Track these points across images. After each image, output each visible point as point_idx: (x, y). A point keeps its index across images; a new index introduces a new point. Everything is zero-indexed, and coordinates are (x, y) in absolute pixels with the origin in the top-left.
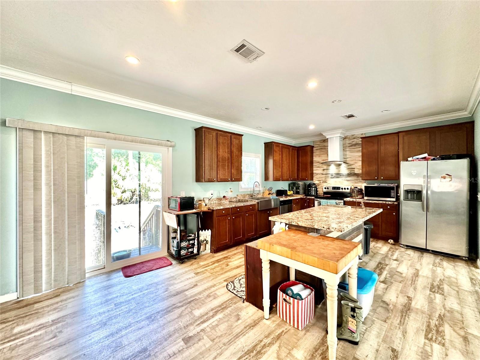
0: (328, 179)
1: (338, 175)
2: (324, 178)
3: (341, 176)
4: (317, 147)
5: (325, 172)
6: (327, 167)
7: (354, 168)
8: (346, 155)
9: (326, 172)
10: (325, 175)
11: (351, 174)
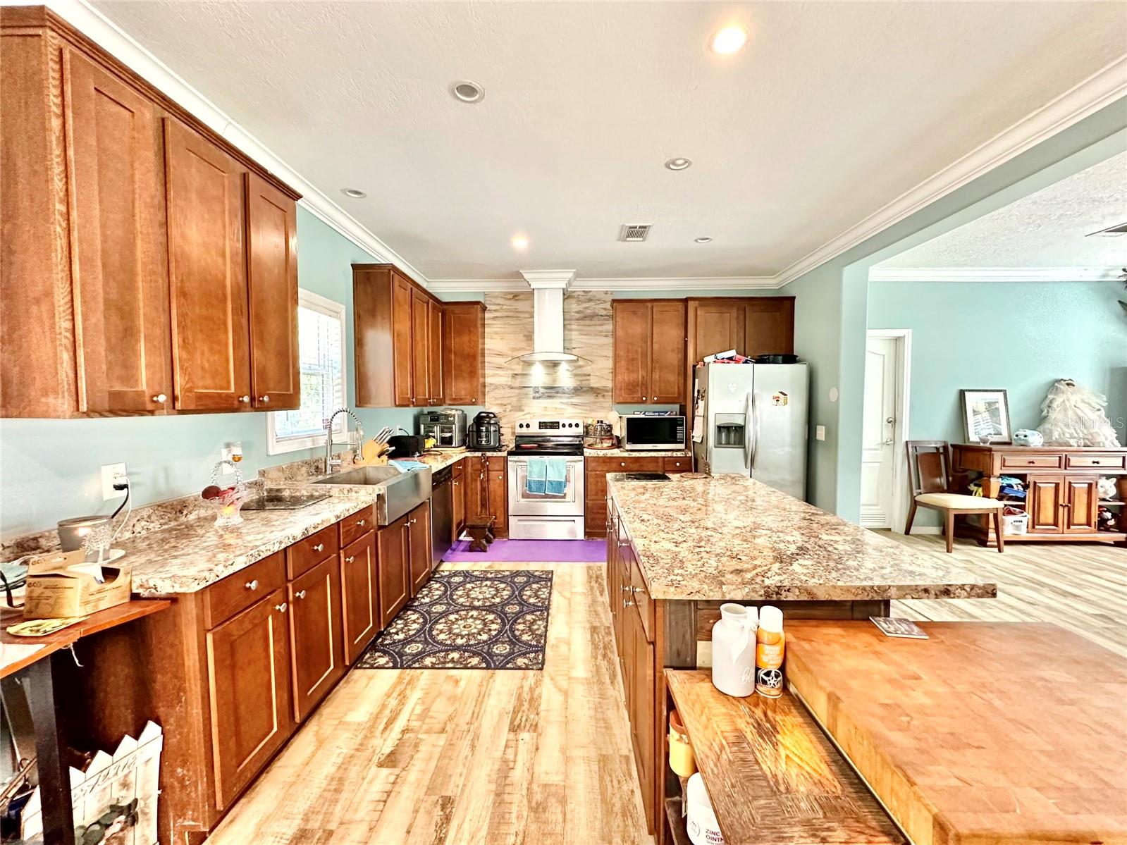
0: (525, 401)
1: (552, 391)
2: (515, 399)
3: (557, 393)
4: (495, 311)
5: (517, 383)
6: (523, 370)
8: (571, 340)
9: (521, 382)
10: (517, 391)
11: (581, 388)
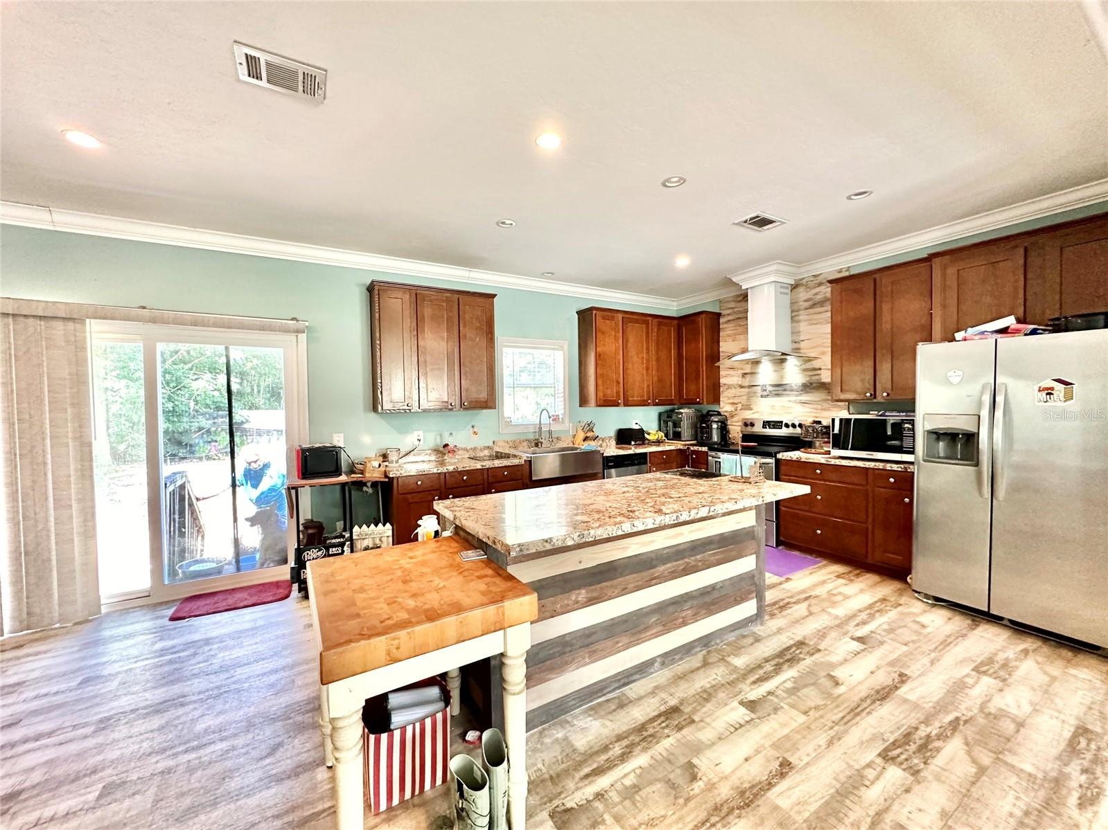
0: (754, 399)
1: (780, 389)
2: (745, 398)
3: (785, 390)
4: (728, 315)
5: (746, 382)
6: (751, 368)
7: (820, 369)
8: (799, 332)
9: (750, 381)
10: (746, 390)
11: (811, 384)
